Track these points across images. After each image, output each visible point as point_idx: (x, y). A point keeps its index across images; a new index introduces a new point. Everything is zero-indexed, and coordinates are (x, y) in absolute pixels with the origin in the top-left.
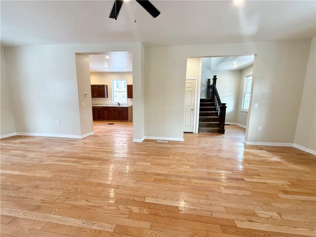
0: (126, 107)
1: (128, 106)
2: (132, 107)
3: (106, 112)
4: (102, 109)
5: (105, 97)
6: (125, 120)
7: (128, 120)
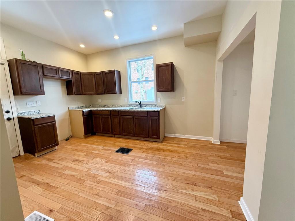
0: (154, 112)
1: (158, 109)
2: (164, 109)
3: (116, 120)
4: (110, 115)
5: (116, 93)
6: (152, 138)
7: (159, 138)
